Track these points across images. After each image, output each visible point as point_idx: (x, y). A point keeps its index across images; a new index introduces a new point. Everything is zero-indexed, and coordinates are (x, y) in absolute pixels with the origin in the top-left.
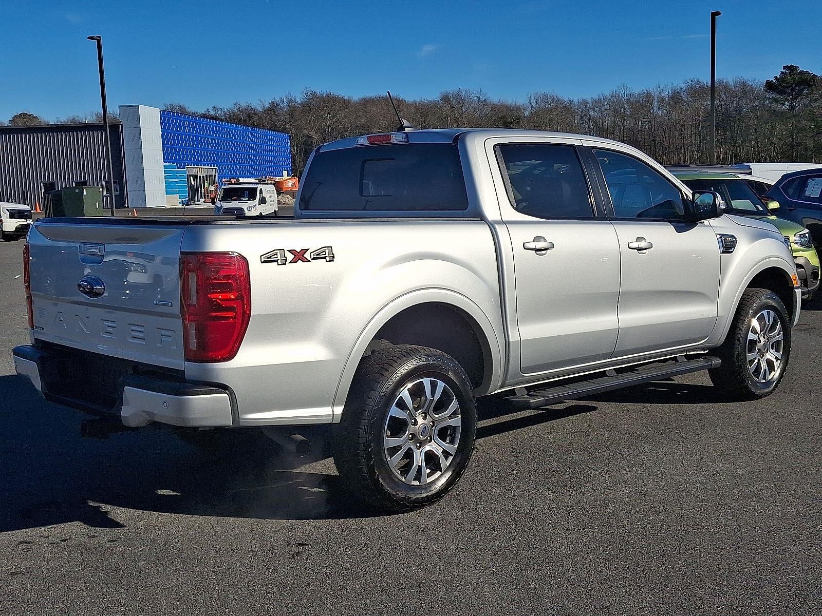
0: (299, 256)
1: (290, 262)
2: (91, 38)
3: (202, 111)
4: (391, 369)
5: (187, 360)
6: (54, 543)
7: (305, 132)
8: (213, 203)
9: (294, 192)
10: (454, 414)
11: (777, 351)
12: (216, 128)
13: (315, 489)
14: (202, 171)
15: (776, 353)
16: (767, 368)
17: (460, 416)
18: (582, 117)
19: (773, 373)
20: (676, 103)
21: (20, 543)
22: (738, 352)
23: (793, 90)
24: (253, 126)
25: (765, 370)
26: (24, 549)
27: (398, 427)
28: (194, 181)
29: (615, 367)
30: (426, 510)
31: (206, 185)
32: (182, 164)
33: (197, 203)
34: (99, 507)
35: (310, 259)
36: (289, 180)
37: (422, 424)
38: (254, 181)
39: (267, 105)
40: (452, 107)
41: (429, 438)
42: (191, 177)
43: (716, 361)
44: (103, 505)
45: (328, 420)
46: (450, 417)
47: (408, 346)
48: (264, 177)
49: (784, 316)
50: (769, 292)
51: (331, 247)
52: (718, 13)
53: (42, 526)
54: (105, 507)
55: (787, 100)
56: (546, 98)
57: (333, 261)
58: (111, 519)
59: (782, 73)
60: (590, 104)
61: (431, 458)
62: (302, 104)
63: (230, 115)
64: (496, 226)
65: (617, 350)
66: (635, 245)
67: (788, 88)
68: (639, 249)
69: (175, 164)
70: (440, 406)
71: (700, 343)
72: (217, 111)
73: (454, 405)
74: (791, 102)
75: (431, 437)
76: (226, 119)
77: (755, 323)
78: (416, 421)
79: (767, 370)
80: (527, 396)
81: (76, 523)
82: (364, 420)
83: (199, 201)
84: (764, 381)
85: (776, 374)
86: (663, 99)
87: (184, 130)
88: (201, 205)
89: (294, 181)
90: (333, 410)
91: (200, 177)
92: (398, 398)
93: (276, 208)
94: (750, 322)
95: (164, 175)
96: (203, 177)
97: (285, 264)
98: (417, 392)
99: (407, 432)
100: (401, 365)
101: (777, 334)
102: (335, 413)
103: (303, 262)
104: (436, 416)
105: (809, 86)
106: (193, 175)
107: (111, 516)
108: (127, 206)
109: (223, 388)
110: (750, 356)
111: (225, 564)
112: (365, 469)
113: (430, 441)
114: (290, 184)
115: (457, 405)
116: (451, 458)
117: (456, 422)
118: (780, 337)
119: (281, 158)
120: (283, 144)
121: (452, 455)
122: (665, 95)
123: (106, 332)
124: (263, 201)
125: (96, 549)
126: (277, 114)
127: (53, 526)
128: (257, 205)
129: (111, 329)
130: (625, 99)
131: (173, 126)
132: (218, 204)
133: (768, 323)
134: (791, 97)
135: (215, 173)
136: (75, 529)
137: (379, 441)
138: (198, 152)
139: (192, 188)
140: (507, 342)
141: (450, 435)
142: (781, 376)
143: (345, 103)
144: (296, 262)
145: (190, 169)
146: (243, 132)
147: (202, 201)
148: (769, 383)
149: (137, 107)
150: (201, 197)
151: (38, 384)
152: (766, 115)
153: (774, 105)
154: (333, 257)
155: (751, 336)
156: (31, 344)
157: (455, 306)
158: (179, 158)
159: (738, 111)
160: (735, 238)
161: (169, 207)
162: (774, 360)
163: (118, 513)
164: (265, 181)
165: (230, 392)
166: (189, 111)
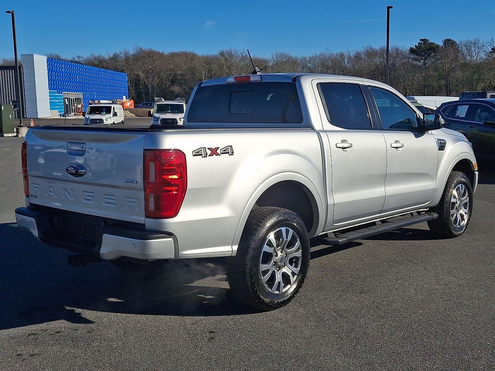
0: (214, 152)
1: (209, 156)
2: (8, 12)
3: (70, 58)
4: (263, 222)
5: (147, 217)
6: (52, 335)
7: (136, 72)
8: (84, 115)
9: (131, 109)
10: (298, 249)
11: (466, 208)
12: (82, 69)
13: (208, 296)
14: (72, 95)
15: (465, 210)
16: (461, 219)
17: (301, 250)
18: (303, 67)
19: (463, 221)
20: (358, 60)
21: (29, 335)
22: (446, 209)
23: (425, 54)
24: (103, 67)
25: (460, 220)
26: (33, 339)
27: (268, 257)
28: (68, 101)
29: (380, 219)
30: (282, 309)
31: (75, 105)
32: (60, 91)
33: (70, 115)
34: (73, 310)
35: (220, 154)
36: (127, 102)
37: (280, 256)
38: (109, 102)
39: (112, 56)
40: (226, 59)
41: (284, 265)
42: (66, 99)
43: (435, 215)
44: (76, 309)
45: (229, 254)
46: (296, 251)
47: (271, 207)
48: (115, 100)
49: (469, 187)
50: (462, 173)
51: (232, 146)
52: (391, 7)
53: (40, 323)
54: (78, 310)
55: (422, 59)
56: (282, 55)
57: (233, 155)
58: (83, 318)
59: (419, 43)
60: (308, 59)
61: (285, 276)
62: (133, 55)
63: (88, 61)
64: (321, 133)
65: (384, 209)
66: (395, 145)
67: (423, 52)
68: (397, 148)
69: (56, 91)
70: (291, 244)
71: (426, 204)
72: (79, 58)
73: (298, 244)
74: (424, 60)
75: (285, 264)
76: (85, 63)
77: (455, 192)
78: (277, 254)
79: (461, 220)
80: (335, 237)
81: (62, 321)
82: (249, 254)
83: (70, 114)
84: (459, 227)
85: (465, 222)
86: (350, 57)
87: (62, 70)
88: (72, 116)
89: (131, 103)
90: (232, 248)
91: (71, 99)
92: (268, 240)
93: (123, 119)
94: (452, 191)
95: (49, 98)
96: (74, 99)
97: (206, 157)
98: (278, 236)
99: (272, 261)
100: (269, 220)
101: (466, 199)
102: (233, 250)
103: (216, 155)
104: (288, 250)
105: (435, 51)
106: (67, 98)
107: (83, 316)
108: (25, 117)
109: (170, 234)
110: (452, 212)
111: (168, 346)
112: (249, 284)
113: (285, 266)
114: (128, 104)
115: (300, 244)
116: (296, 276)
117: (299, 254)
118: (467, 200)
119: (122, 88)
120: (123, 80)
121: (296, 275)
122: (352, 55)
123: (86, 199)
124: (115, 114)
125: (81, 337)
126: (118, 61)
127: (47, 323)
128: (112, 117)
129: (90, 198)
130: (328, 57)
131: (55, 67)
132: (87, 116)
133: (461, 192)
134: (424, 57)
135: (81, 97)
136: (62, 324)
137: (257, 267)
138: (70, 84)
139: (66, 106)
140: (327, 204)
141: (295, 262)
142: (468, 223)
143: (160, 55)
144: (212, 156)
145: (66, 94)
146: (98, 72)
147: (73, 114)
148: (461, 228)
149: (32, 55)
150: (72, 112)
151: (35, 232)
152: (410, 67)
153: (414, 62)
154: (233, 152)
155: (453, 200)
156: (27, 207)
157: (299, 182)
158: (59, 87)
159: (394, 65)
160: (445, 141)
161: (52, 118)
162: (464, 214)
163: (87, 314)
164: (116, 102)
165: (174, 237)
166: (62, 58)
